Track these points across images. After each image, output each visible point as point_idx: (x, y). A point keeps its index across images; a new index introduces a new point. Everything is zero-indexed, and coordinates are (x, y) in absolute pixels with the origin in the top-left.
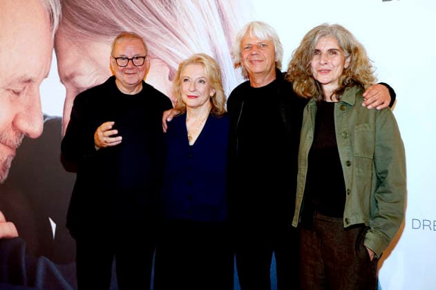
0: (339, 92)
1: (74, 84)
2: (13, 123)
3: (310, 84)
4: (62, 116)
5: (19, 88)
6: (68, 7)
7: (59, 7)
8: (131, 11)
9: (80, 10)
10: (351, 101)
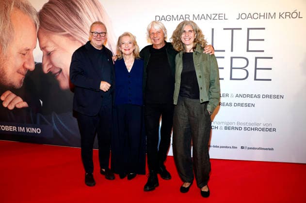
1: (46, 50)
10: (199, 51)
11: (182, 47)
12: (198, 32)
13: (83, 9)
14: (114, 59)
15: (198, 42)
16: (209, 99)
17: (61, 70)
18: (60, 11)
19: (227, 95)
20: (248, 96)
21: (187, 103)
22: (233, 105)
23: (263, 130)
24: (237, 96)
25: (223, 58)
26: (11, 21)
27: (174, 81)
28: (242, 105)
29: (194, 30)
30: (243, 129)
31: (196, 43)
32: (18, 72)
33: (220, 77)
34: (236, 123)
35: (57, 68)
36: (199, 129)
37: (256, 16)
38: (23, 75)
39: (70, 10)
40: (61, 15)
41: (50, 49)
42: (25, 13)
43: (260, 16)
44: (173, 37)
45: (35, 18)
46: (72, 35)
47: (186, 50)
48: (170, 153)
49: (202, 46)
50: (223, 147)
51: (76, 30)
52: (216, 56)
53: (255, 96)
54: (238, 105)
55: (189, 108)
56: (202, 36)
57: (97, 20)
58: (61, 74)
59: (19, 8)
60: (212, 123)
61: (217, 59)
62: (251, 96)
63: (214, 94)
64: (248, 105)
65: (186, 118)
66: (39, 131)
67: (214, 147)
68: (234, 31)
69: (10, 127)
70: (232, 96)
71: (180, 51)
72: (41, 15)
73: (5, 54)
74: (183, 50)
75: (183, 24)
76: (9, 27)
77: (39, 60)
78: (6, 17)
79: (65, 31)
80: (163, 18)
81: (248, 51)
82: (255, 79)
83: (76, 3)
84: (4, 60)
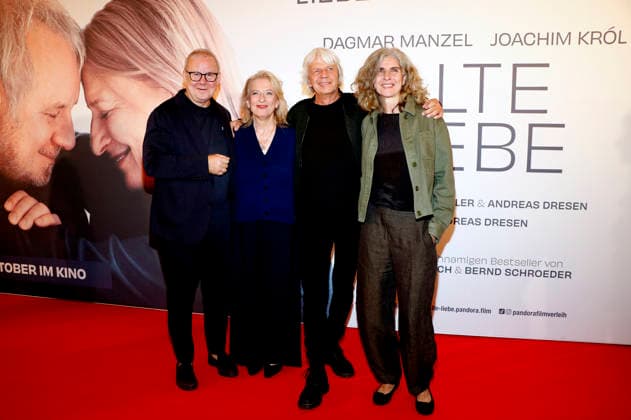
0: (401, 105)
1: (98, 108)
2: (52, 139)
3: (373, 99)
4: (89, 132)
5: (55, 112)
6: (92, 50)
7: (84, 50)
8: (140, 52)
9: (100, 51)
10: (413, 111)
11: (376, 102)
12: (409, 71)
13: (174, 23)
14: (235, 126)
15: (409, 91)
16: (434, 210)
17: (129, 150)
18: (128, 27)
19: (471, 202)
20: (513, 204)
21: (387, 218)
22: (483, 222)
23: (544, 274)
24: (491, 204)
25: (463, 125)
26: (26, 48)
27: (359, 174)
28: (501, 223)
29: (401, 68)
30: (503, 272)
31: (404, 95)
32: (41, 152)
33: (455, 165)
34: (489, 262)
35: (120, 144)
36: (413, 273)
37: (530, 39)
38: (50, 157)
39: (149, 25)
40: (128, 36)
41: (106, 106)
42: (56, 31)
43: (539, 39)
44: (359, 81)
45: (77, 41)
46: (152, 76)
47: (384, 109)
48: (353, 322)
49: (418, 100)
50: (462, 310)
51: (160, 66)
52: (446, 120)
53: (529, 205)
54: (494, 222)
55: (391, 230)
56: (419, 80)
57: (203, 47)
58: (129, 156)
59: (44, 20)
60: (440, 260)
61: (449, 128)
62: (520, 205)
63: (442, 201)
64: (514, 223)
65: (385, 250)
66: (82, 274)
67: (444, 309)
68: (486, 69)
69: (23, 265)
70: (481, 205)
71: (373, 110)
72: (88, 36)
73: (14, 116)
74: (377, 108)
75: (379, 54)
76: (24, 60)
77: (84, 128)
78: (17, 40)
79: (136, 69)
80: (339, 43)
81: (514, 110)
82: (529, 170)
83: (160, 11)
84: (12, 128)
